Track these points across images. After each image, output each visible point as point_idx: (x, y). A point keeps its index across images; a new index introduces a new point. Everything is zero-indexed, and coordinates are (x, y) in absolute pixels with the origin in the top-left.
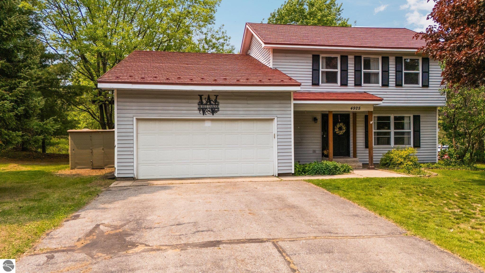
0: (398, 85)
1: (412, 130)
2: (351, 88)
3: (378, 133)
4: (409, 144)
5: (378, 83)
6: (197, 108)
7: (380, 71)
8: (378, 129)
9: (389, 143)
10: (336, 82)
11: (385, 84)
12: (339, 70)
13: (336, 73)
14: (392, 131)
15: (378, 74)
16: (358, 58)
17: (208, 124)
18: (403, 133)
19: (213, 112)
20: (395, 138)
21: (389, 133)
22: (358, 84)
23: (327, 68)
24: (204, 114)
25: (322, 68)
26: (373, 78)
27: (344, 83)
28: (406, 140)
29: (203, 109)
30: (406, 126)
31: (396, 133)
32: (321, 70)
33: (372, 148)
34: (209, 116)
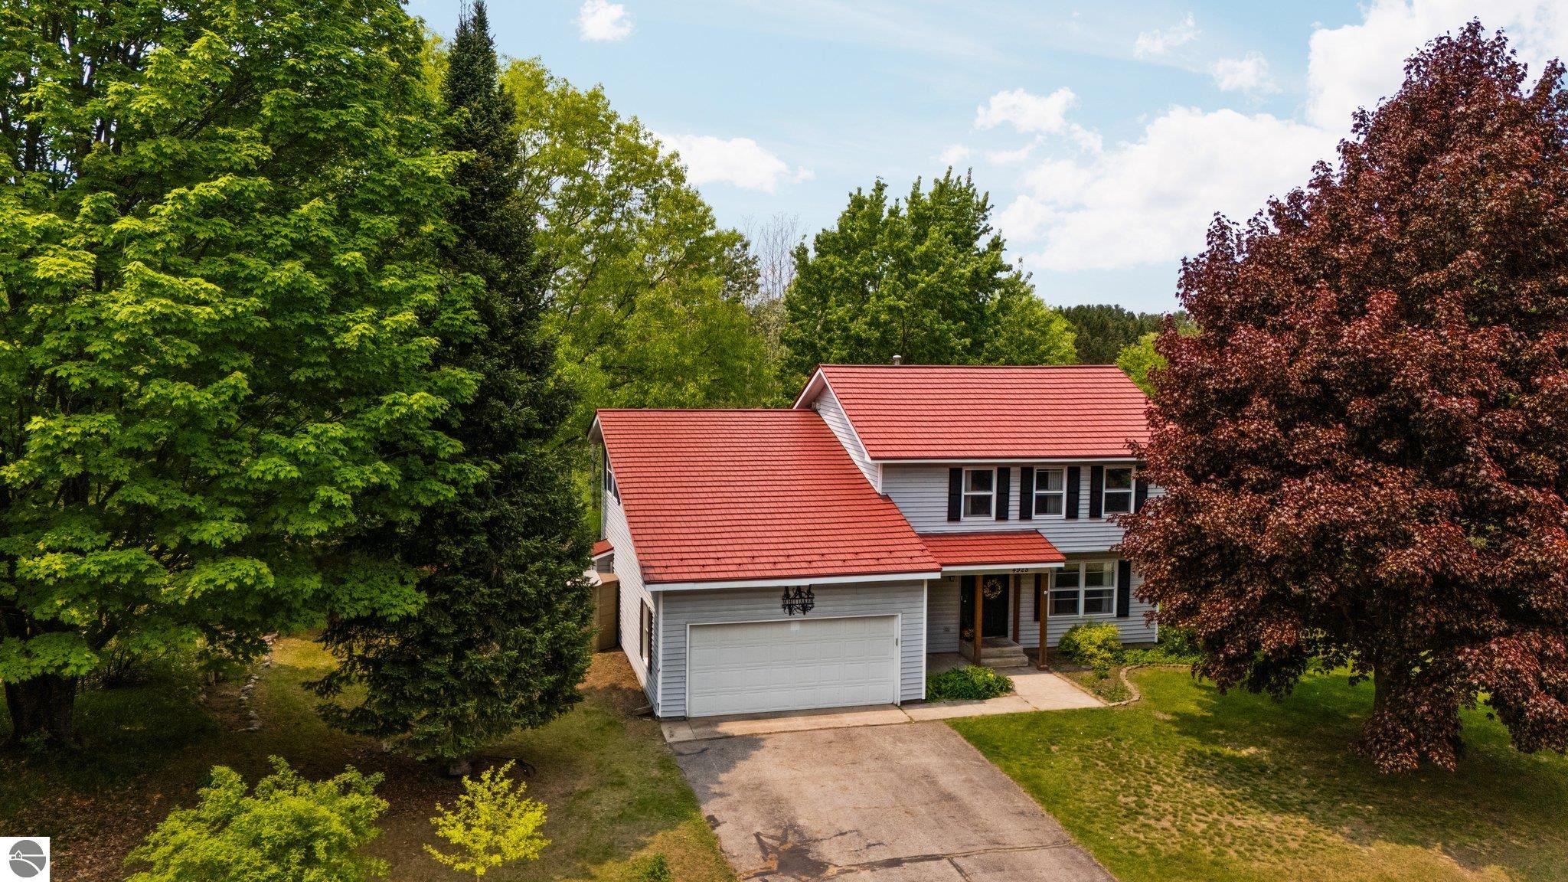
0: (1095, 513)
1: (1115, 588)
2: (1014, 523)
3: (1057, 595)
4: (1110, 610)
5: (1060, 512)
6: (780, 605)
7: (1064, 492)
8: (1058, 585)
9: (1075, 611)
10: (989, 513)
11: (1072, 514)
12: (994, 493)
13: (989, 497)
14: (1082, 589)
15: (1060, 496)
16: (1026, 471)
17: (795, 628)
18: (1100, 593)
19: (805, 609)
20: (1086, 602)
21: (1076, 594)
22: (1025, 515)
23: (973, 489)
24: (790, 613)
25: (966, 490)
26: (1051, 505)
27: (1003, 515)
28: (1105, 606)
29: (789, 605)
30: (1106, 579)
31: (1087, 593)
32: (964, 493)
33: (1046, 621)
34: (799, 615)
